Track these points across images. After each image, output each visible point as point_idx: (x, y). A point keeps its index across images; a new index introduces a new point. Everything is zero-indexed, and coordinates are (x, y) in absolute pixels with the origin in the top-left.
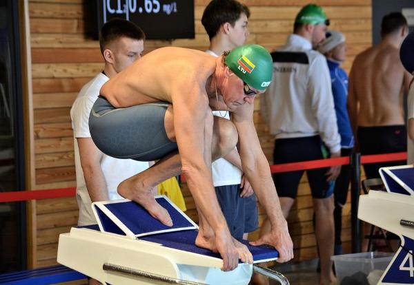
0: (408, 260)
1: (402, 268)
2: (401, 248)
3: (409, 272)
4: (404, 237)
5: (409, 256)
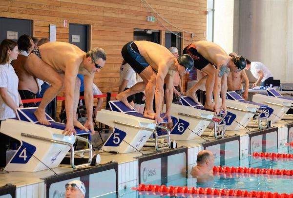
0: (24, 153)
1: (20, 156)
2: (20, 147)
3: (23, 158)
4: (23, 142)
5: (24, 151)
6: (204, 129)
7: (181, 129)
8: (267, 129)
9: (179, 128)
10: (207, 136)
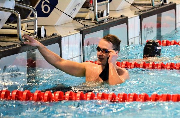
6: (79, 8)
7: (46, 9)
8: (163, 7)
9: (43, 7)
10: (83, 19)
